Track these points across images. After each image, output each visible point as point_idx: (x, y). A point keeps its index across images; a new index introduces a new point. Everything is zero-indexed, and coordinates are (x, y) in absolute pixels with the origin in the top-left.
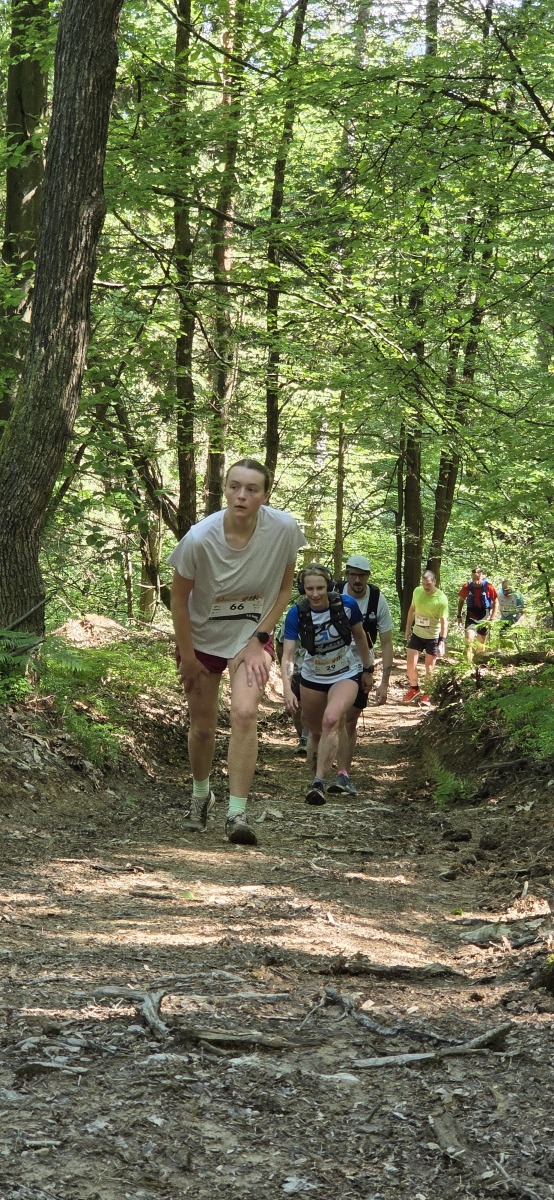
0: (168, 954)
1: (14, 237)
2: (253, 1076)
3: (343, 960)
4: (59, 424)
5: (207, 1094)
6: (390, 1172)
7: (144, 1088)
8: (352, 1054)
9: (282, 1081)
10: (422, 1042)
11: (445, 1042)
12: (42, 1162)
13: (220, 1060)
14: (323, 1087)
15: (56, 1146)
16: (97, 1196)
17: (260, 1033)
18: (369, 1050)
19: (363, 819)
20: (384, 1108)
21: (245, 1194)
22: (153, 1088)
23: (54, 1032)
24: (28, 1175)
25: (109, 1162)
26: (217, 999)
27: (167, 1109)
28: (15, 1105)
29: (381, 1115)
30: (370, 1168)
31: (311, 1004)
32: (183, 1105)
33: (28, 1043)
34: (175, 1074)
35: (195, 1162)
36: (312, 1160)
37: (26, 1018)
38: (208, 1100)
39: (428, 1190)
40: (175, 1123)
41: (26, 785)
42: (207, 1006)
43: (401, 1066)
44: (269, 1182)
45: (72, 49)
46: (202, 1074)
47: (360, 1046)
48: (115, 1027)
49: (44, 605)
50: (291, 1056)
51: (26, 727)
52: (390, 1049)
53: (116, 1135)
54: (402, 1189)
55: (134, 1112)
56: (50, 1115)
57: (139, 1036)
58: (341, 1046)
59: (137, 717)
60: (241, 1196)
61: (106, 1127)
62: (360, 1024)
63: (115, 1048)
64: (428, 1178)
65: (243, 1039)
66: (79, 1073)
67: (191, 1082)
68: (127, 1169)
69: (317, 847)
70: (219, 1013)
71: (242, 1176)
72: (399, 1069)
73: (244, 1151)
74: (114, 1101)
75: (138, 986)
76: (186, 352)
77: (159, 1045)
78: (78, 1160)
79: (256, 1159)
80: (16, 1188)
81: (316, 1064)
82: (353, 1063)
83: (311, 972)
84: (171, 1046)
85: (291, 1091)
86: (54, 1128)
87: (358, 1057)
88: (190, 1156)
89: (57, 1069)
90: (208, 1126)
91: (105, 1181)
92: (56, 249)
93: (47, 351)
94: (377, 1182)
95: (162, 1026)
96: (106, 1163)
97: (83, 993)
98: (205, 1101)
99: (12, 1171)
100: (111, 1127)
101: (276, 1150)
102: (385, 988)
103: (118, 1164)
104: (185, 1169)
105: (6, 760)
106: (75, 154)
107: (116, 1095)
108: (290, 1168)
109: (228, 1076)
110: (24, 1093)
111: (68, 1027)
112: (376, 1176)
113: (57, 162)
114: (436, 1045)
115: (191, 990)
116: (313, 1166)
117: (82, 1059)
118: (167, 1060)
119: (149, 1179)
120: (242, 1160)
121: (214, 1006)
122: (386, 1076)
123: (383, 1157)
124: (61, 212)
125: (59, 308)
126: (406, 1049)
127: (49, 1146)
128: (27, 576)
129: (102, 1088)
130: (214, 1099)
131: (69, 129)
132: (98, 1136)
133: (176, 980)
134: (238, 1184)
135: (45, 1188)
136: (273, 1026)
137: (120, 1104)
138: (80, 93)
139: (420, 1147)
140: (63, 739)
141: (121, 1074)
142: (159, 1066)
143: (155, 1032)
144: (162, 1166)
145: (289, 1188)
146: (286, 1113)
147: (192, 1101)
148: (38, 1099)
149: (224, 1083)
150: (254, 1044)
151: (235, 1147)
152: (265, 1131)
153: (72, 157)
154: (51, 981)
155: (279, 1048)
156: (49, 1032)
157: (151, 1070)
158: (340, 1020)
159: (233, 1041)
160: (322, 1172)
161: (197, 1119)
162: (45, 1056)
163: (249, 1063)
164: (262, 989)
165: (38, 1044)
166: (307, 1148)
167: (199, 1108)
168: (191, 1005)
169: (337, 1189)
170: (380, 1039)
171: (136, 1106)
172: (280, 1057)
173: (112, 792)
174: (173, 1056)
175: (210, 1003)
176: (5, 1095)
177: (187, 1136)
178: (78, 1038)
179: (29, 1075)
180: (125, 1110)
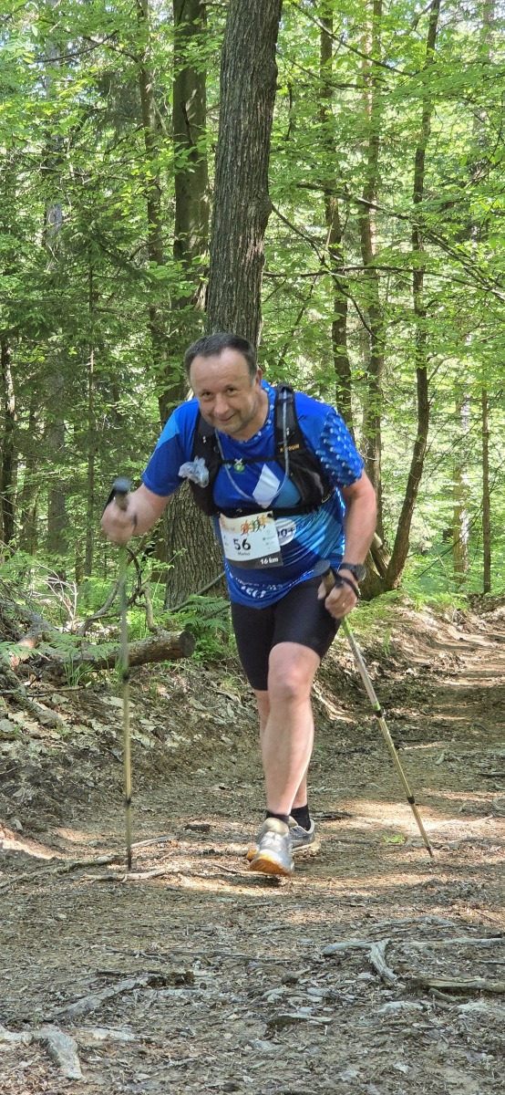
0: (379, 899)
1: (184, 236)
2: (483, 1022)
5: (444, 1040)
7: (386, 1036)
13: (451, 1007)
17: (483, 979)
22: (394, 1036)
23: (291, 982)
26: (435, 944)
27: (410, 1057)
28: (271, 1055)
32: (424, 1053)
33: (273, 994)
34: (412, 1023)
38: (445, 1046)
40: (418, 1070)
41: (223, 738)
42: (427, 952)
45: (235, 66)
46: (438, 1021)
48: (347, 975)
51: (218, 684)
53: (367, 1083)
55: (380, 1060)
56: (304, 1064)
57: (371, 984)
61: (358, 1076)
63: (352, 997)
65: (469, 985)
66: (325, 1023)
67: (428, 1029)
69: (494, 787)
70: (440, 960)
74: (360, 1050)
75: (357, 932)
76: (341, 330)
77: (391, 992)
84: (403, 993)
86: (309, 1076)
89: (304, 1020)
90: (450, 1072)
92: (228, 248)
95: (389, 972)
97: (309, 940)
98: (443, 1048)
100: (362, 1075)
105: (203, 716)
106: (242, 161)
107: (361, 1044)
109: (460, 1023)
110: (276, 1044)
111: (303, 976)
113: (226, 169)
115: (407, 936)
117: (325, 1009)
118: (402, 1008)
121: (433, 952)
124: (232, 213)
125: (232, 300)
129: (347, 1037)
130: (451, 1045)
131: (236, 138)
132: (351, 1084)
133: (392, 926)
136: (492, 970)
137: (366, 1052)
138: (244, 105)
141: (361, 1023)
142: (396, 1014)
143: (385, 979)
147: (432, 1048)
149: (459, 1030)
150: (479, 990)
153: (239, 164)
154: (277, 929)
155: (502, 993)
156: (288, 982)
157: (390, 1018)
159: (460, 988)
161: (438, 1065)
162: (290, 1007)
163: (478, 1009)
164: (475, 933)
165: (282, 995)
167: (440, 1055)
168: (412, 952)
171: (381, 1054)
172: (503, 1001)
174: (407, 1004)
175: (430, 949)
176: (260, 1047)
177: (431, 1083)
178: (314, 986)
179: (278, 1025)
180: (372, 1058)
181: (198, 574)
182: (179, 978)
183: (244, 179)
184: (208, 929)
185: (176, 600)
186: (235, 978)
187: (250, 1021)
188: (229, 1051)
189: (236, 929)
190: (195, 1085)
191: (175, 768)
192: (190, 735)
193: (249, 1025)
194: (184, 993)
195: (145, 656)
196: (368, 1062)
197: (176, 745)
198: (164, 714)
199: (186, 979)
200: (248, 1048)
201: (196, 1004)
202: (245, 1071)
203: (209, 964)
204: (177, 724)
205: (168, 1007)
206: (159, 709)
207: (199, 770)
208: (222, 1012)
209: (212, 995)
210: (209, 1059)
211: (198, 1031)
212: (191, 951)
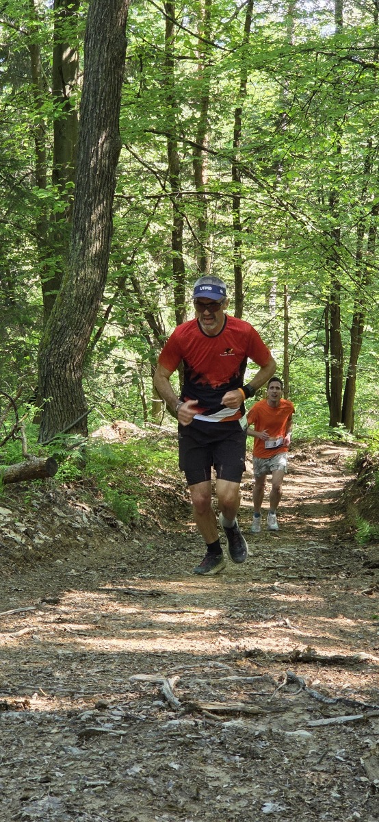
0: (178, 651)
1: (60, 166)
2: (239, 734)
3: (298, 653)
4: (93, 292)
5: (208, 747)
6: (335, 798)
7: (165, 744)
8: (307, 717)
9: (259, 737)
10: (354, 707)
11: (370, 707)
12: (97, 796)
13: (217, 724)
14: (287, 740)
15: (107, 785)
16: (136, 819)
17: (243, 704)
18: (318, 714)
19: (308, 554)
20: (330, 754)
21: (236, 815)
22: (171, 743)
23: (102, 707)
24: (88, 805)
25: (143, 795)
26: (213, 681)
27: (181, 758)
28: (78, 757)
29: (327, 759)
30: (321, 795)
31: (277, 682)
32: (192, 755)
33: (86, 715)
34: (186, 734)
35: (202, 793)
36: (282, 791)
37: (84, 697)
38: (209, 751)
39: (362, 809)
40: (186, 767)
41: (79, 538)
42: (206, 686)
43: (340, 725)
44: (252, 807)
45: (95, 38)
46: (205, 733)
47: (312, 711)
48: (144, 702)
49: (87, 415)
50: (264, 718)
51: (77, 499)
52: (332, 713)
53: (147, 776)
54: (344, 809)
55: (159, 760)
56: (103, 764)
57: (161, 708)
58: (298, 712)
59: (152, 490)
60: (234, 817)
61: (141, 771)
62: (311, 696)
63: (145, 717)
64: (361, 801)
65: (232, 708)
66: (121, 735)
67: (197, 739)
68: (155, 800)
69: (277, 574)
70: (215, 691)
71: (234, 803)
72: (339, 727)
73: (235, 786)
74: (146, 753)
75: (158, 674)
76: (178, 240)
77: (174, 714)
78: (122, 795)
79: (243, 791)
80: (81, 814)
81: (282, 724)
82: (307, 723)
83: (276, 662)
84: (183, 714)
85: (266, 743)
86: (105, 772)
87: (311, 719)
88: (198, 790)
89: (106, 732)
90: (210, 768)
91: (141, 808)
92: (89, 174)
93: (84, 243)
94: (326, 804)
95: (176, 701)
96: (141, 796)
97: (121, 679)
98: (207, 752)
99: (78, 803)
100: (144, 771)
101: (257, 785)
102: (327, 671)
103: (149, 796)
104: (195, 799)
105: (64, 521)
106: (99, 110)
107: (146, 749)
108: (266, 796)
109: (222, 735)
110: (84, 749)
111: (112, 703)
112: (326, 801)
113: (88, 115)
114: (363, 710)
115: (195, 676)
116: (282, 795)
117: (123, 725)
118: (180, 724)
119: (171, 806)
120: (234, 792)
121: (211, 686)
122: (330, 732)
123: (330, 787)
124: (92, 148)
125: (91, 214)
126: (343, 713)
127: (102, 785)
128: (75, 396)
129: (137, 745)
130: (213, 750)
131: (95, 92)
132: (135, 777)
133: (184, 669)
134: (231, 808)
135: (101, 814)
136: (252, 699)
137: (149, 755)
138: (102, 67)
139: (355, 780)
140: (102, 506)
141: (150, 735)
142: (175, 728)
143: (172, 705)
144: (179, 797)
145: (266, 810)
146: (262, 759)
147: (199, 752)
148: (93, 753)
149: (220, 739)
150: (239, 711)
151: (229, 783)
152: (249, 771)
153: (98, 111)
154: (99, 672)
155: (256, 714)
156: (100, 707)
157: (170, 731)
158: (298, 694)
159: (225, 710)
160: (289, 799)
161: (203, 765)
162: (98, 723)
163: (237, 725)
164: (243, 673)
165: (92, 715)
166: (278, 782)
167: (203, 757)
168: (195, 686)
169: (299, 810)
170: (326, 706)
171: (161, 756)
172: (257, 720)
173: (137, 541)
174: (184, 721)
175: (209, 684)
176: (71, 751)
177: (195, 776)
178: (119, 710)
179: (87, 737)
180: (153, 759)
181: (63, 417)
182: (19, 704)
183: (101, 123)
184: (48, 671)
185: (46, 436)
186: (61, 705)
187: (66, 734)
188: (48, 755)
189: (69, 672)
190: (19, 778)
191: (39, 558)
192: (52, 535)
193: (65, 737)
194: (20, 715)
195: (20, 475)
196: (150, 763)
197: (41, 542)
198: (34, 519)
199: (24, 705)
200: (62, 752)
201: (28, 723)
202: (58, 769)
203: (43, 696)
204: (43, 526)
205: (7, 724)
206: (31, 515)
207: (58, 560)
208: (46, 728)
209: (41, 716)
210: (32, 760)
211: (27, 741)
212: (33, 687)
